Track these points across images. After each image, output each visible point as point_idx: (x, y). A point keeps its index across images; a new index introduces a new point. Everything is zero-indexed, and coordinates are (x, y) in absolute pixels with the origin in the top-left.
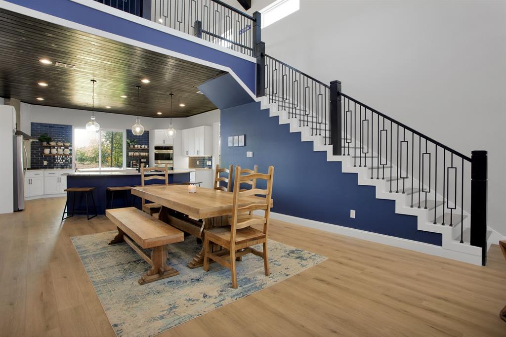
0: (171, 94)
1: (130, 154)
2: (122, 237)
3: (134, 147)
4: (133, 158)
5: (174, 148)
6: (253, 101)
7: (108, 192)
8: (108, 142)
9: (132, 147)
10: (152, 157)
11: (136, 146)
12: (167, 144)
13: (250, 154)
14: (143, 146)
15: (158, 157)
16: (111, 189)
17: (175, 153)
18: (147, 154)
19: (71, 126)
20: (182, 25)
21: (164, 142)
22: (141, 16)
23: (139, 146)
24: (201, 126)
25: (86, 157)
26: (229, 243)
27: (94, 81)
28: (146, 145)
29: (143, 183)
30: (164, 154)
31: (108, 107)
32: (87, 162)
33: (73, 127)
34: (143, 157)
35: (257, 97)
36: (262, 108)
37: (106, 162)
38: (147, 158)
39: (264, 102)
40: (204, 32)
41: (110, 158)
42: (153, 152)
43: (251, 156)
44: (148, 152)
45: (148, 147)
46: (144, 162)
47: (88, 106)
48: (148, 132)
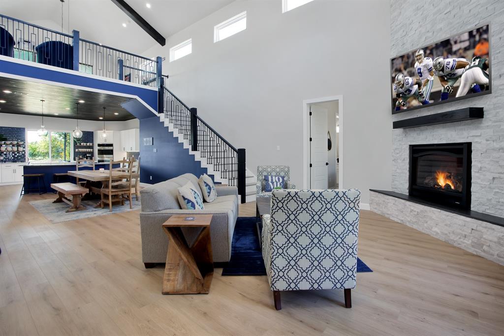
0: (104, 108)
1: (77, 150)
2: (61, 199)
3: (80, 144)
4: (80, 153)
5: (114, 145)
6: (156, 116)
7: (55, 176)
8: (62, 138)
9: (78, 144)
10: (96, 152)
11: (82, 144)
12: (108, 142)
13: (155, 150)
14: (88, 144)
15: (101, 152)
16: (57, 174)
17: (115, 149)
18: (91, 150)
19: (24, 129)
20: (101, 71)
21: (106, 141)
22: (73, 69)
23: (85, 144)
24: (133, 128)
25: (38, 152)
26: (109, 192)
27: (42, 101)
28: (91, 142)
29: (77, 169)
30: (107, 150)
31: (57, 114)
32: (40, 158)
33: (26, 129)
34: (89, 153)
35: (159, 113)
36: (161, 121)
37: (60, 157)
38: (92, 153)
39: (162, 117)
40: (125, 66)
41: (63, 153)
42: (96, 148)
43: (156, 151)
44: (93, 149)
45: (93, 145)
46: (89, 157)
47: (38, 113)
48: (93, 132)
